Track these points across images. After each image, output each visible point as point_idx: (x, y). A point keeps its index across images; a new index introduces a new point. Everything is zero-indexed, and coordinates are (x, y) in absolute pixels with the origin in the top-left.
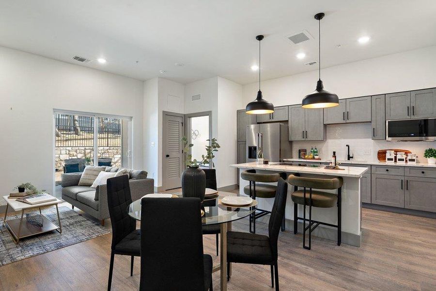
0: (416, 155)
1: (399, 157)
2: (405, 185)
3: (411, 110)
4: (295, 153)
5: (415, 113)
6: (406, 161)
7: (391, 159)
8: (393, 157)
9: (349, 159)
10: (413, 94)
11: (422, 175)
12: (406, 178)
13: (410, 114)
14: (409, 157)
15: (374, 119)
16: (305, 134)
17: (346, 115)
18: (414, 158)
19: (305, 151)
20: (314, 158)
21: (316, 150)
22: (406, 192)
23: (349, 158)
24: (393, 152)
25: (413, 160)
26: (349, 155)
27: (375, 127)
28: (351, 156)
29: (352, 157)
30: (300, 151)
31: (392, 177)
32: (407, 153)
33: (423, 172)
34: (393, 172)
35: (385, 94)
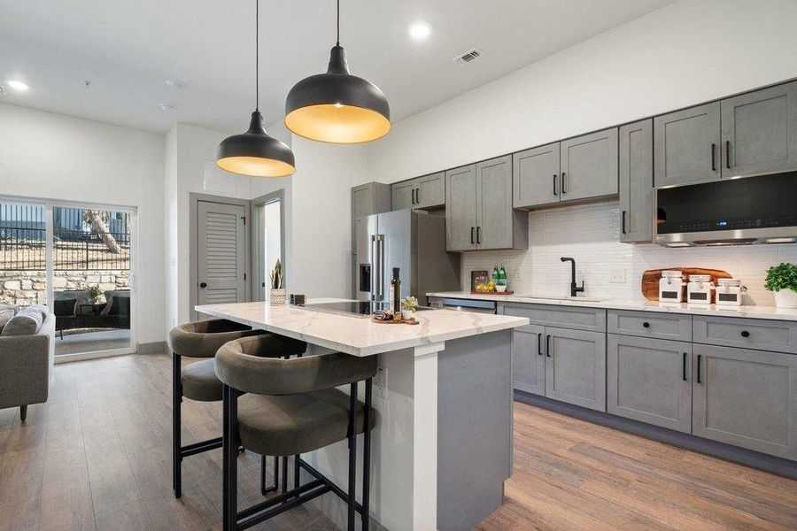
0: (742, 284)
1: (693, 287)
2: (694, 369)
3: (723, 153)
4: (466, 280)
5: (732, 163)
6: (713, 301)
7: (673, 295)
8: (677, 287)
9: (574, 294)
10: (728, 108)
11: (743, 342)
12: (698, 350)
13: (718, 166)
14: (720, 290)
15: (624, 185)
16: (475, 234)
17: (560, 182)
18: (734, 290)
19: (486, 273)
20: (495, 291)
21: (502, 272)
22: (697, 387)
23: (575, 290)
24: (679, 274)
25: (732, 298)
26: (574, 284)
27: (627, 210)
28: (579, 285)
29: (582, 290)
30: (474, 275)
31: (659, 345)
32: (715, 277)
33: (745, 334)
34: (660, 329)
35: (653, 118)
